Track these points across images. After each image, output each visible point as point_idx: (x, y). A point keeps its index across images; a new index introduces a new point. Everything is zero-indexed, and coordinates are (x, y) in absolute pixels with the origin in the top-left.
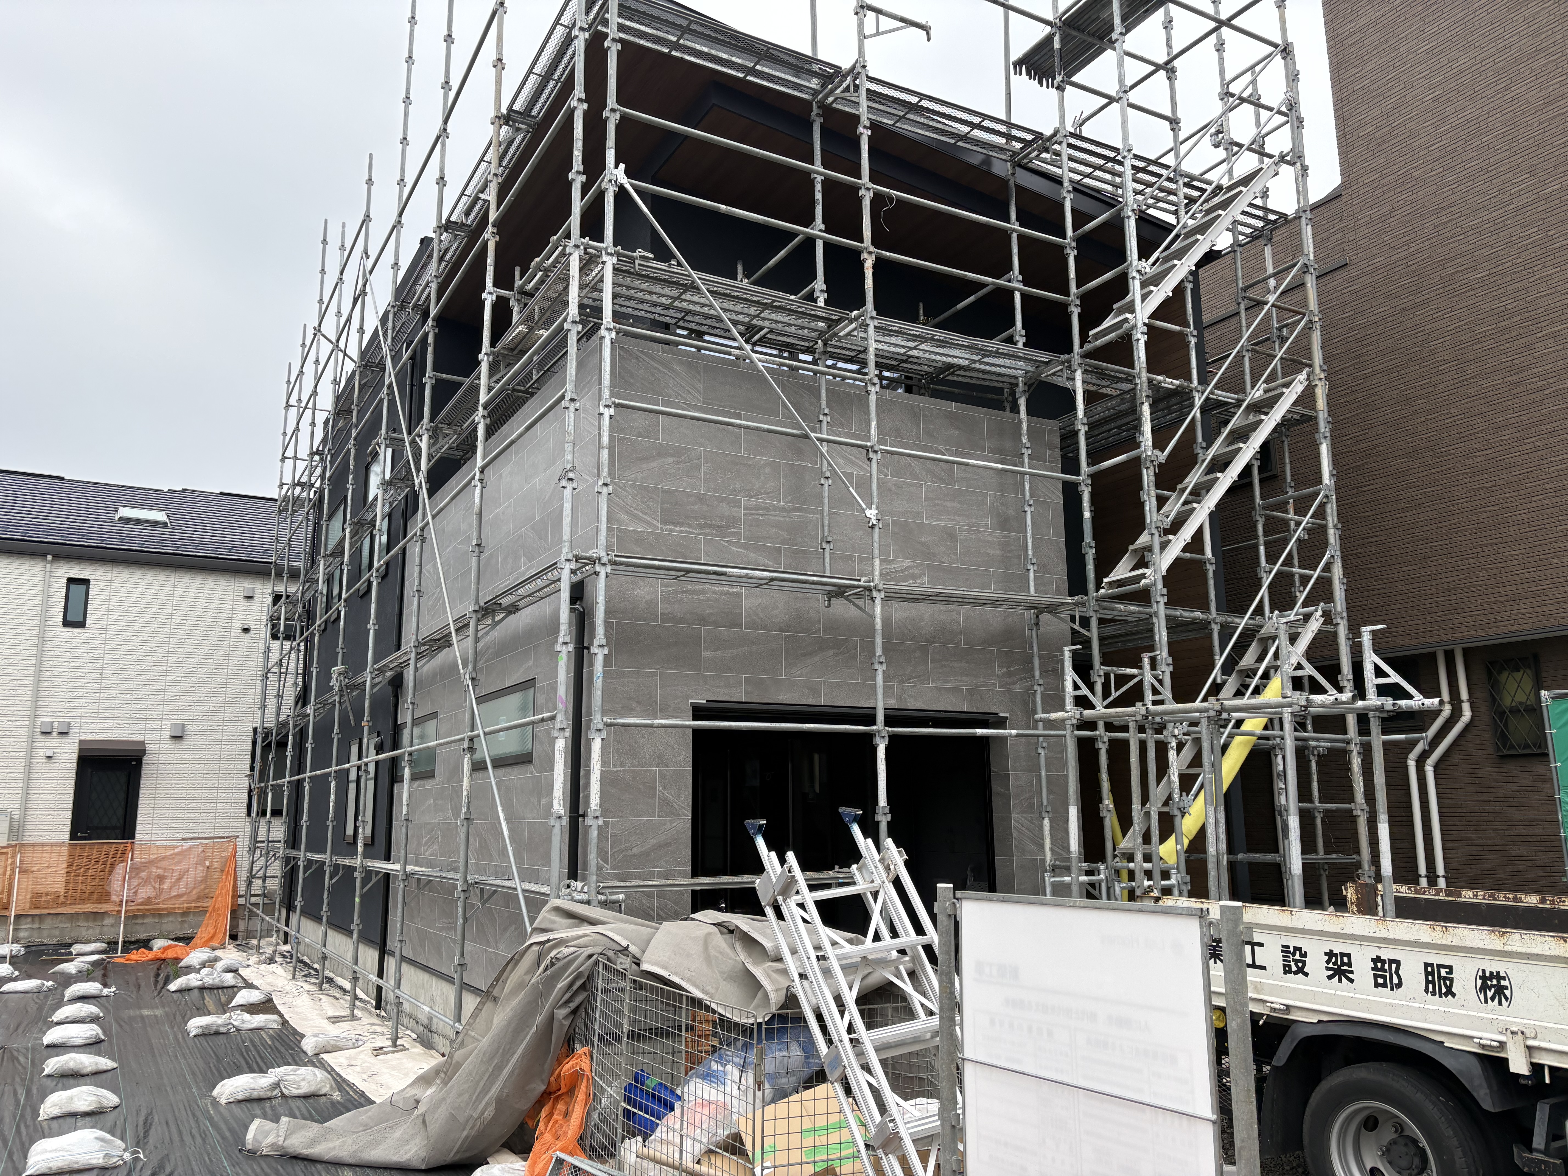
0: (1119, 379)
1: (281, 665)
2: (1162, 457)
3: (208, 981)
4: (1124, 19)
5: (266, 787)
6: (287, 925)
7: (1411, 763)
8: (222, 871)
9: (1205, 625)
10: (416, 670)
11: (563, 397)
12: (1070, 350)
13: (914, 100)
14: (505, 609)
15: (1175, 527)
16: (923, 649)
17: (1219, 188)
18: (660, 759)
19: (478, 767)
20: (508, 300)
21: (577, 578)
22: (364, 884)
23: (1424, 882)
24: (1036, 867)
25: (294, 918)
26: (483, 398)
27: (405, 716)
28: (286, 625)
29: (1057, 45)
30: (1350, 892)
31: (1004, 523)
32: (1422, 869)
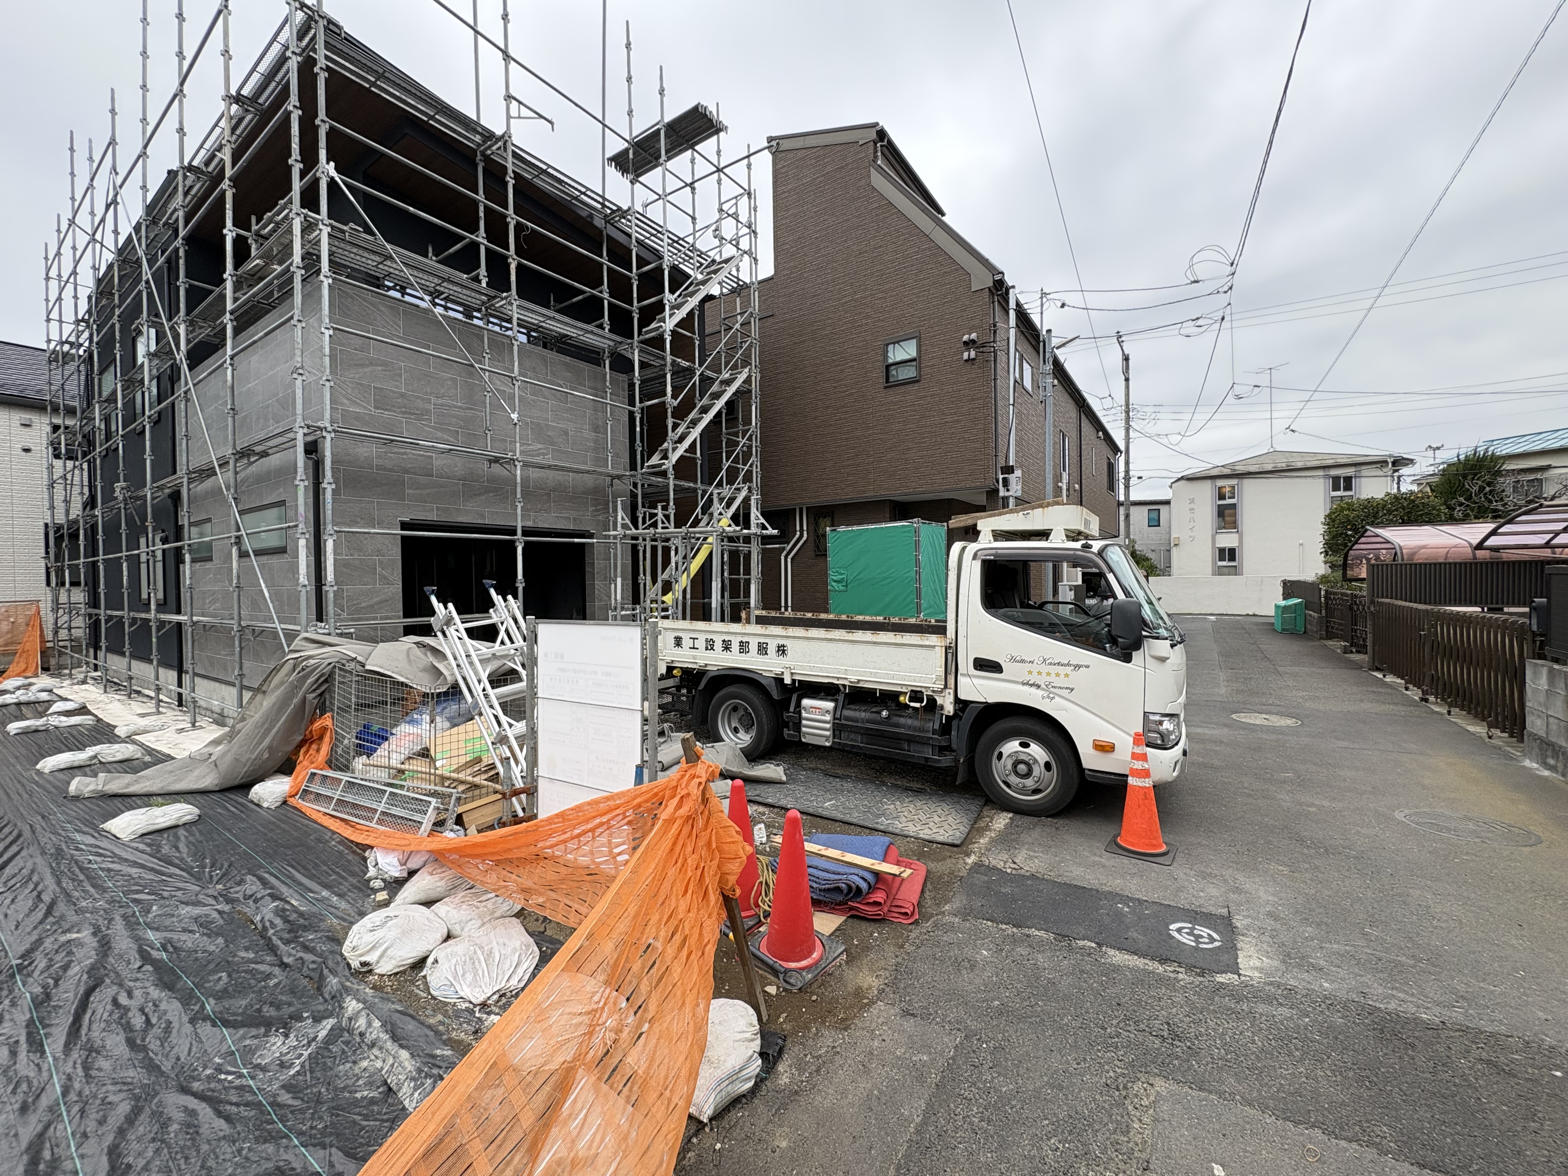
0: (659, 358)
1: (66, 479)
2: (675, 403)
3: (24, 698)
4: (667, 152)
5: (63, 566)
6: (96, 658)
7: (783, 558)
8: (28, 625)
9: (695, 490)
10: (189, 490)
11: (292, 318)
12: (632, 338)
13: (544, 167)
14: (258, 454)
15: (681, 440)
16: (549, 495)
17: (714, 261)
18: (379, 552)
19: (243, 555)
20: (246, 238)
21: (310, 438)
22: (158, 630)
23: (783, 609)
24: (607, 607)
25: (101, 654)
26: (229, 306)
27: (184, 521)
28: (66, 449)
29: (631, 156)
30: (743, 615)
31: (596, 429)
32: (783, 604)
